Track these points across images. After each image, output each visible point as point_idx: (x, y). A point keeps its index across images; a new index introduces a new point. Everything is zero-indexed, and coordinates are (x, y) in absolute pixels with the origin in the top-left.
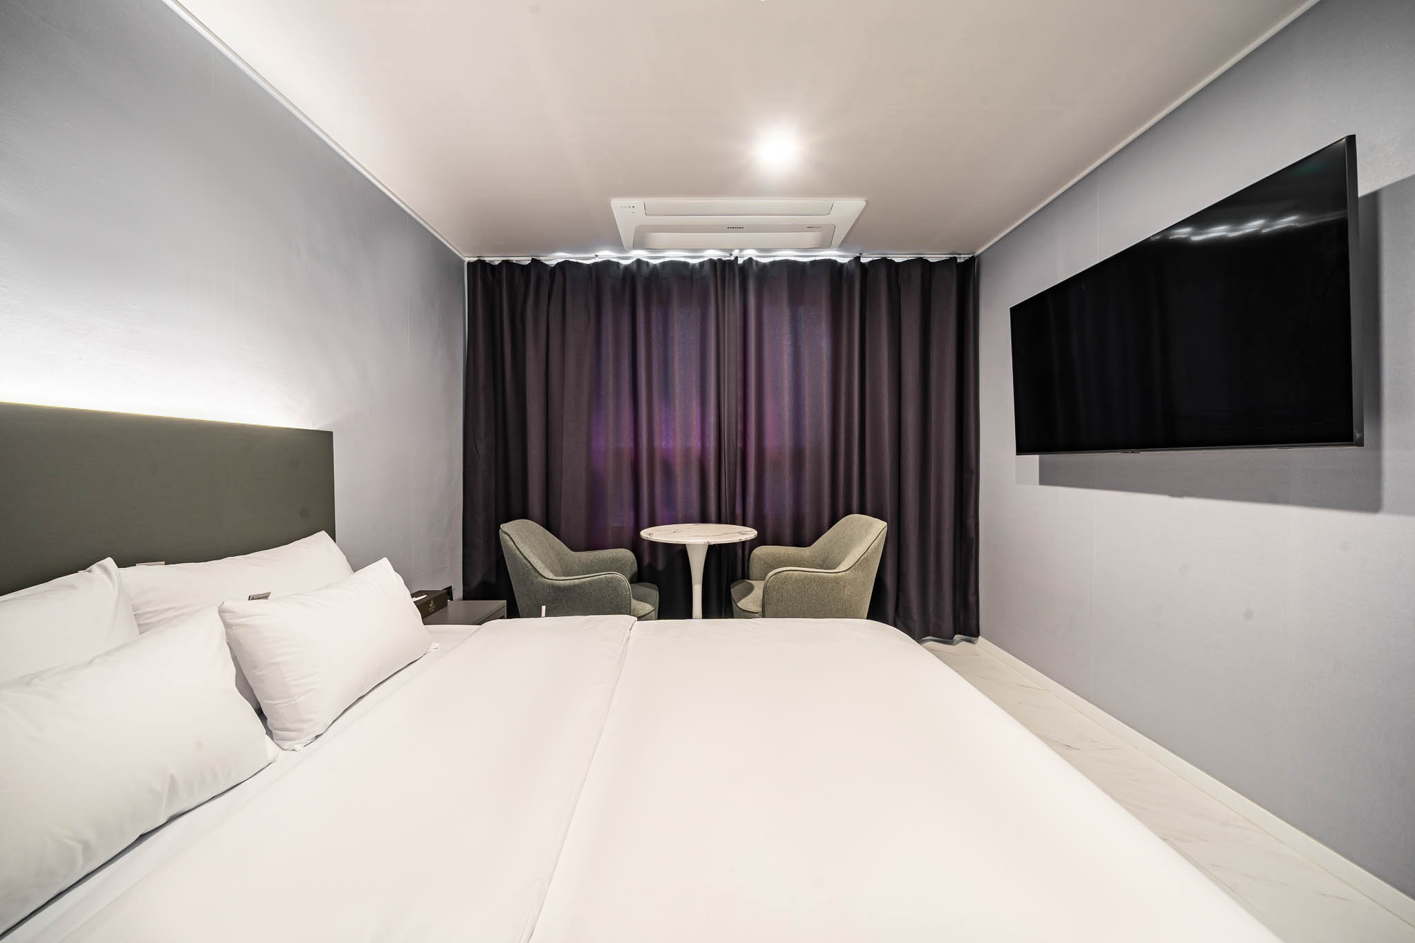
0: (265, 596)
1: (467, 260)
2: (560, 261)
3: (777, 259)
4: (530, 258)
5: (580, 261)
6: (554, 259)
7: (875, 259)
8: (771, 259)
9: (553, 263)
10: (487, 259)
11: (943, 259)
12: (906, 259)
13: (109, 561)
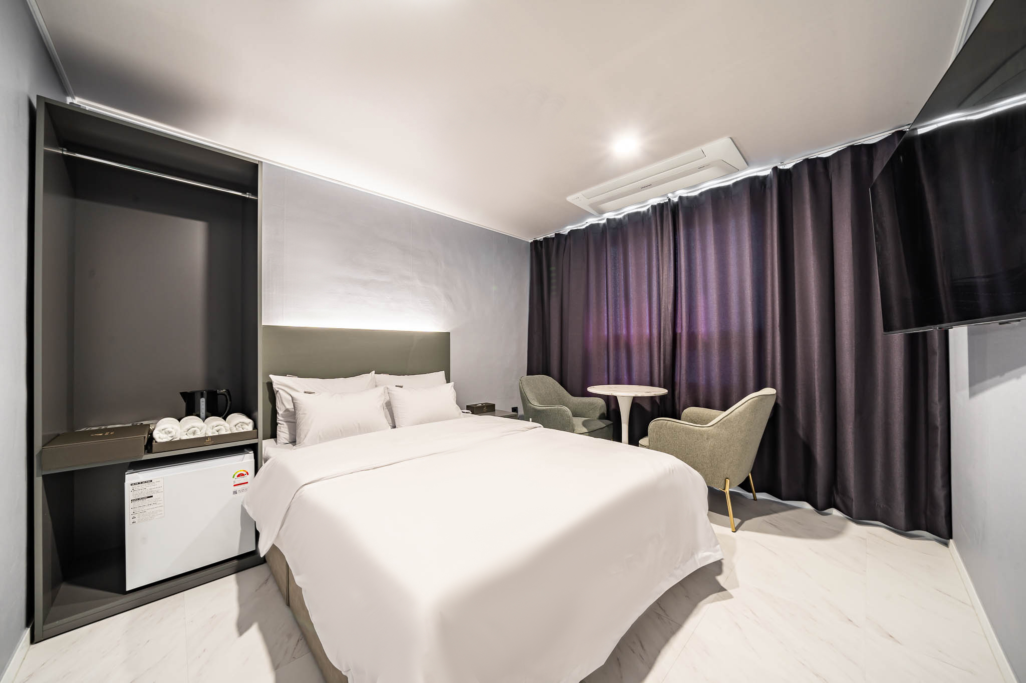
0: (401, 387)
1: (530, 241)
2: (569, 230)
3: (703, 190)
4: (554, 234)
5: (579, 228)
6: (566, 230)
7: (798, 162)
8: (700, 191)
9: (566, 233)
10: (538, 239)
11: (886, 136)
12: (836, 151)
13: (374, 371)
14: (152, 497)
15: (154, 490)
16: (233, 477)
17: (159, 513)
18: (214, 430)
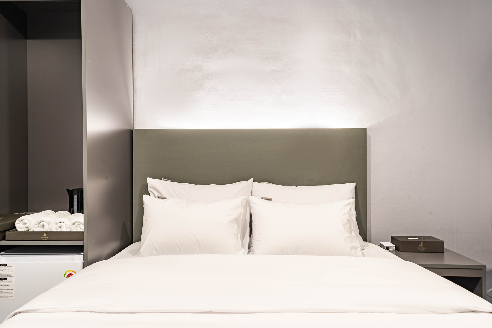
13: (252, 179)
14: (6, 279)
15: (8, 273)
16: (65, 276)
17: (11, 295)
18: (57, 226)
